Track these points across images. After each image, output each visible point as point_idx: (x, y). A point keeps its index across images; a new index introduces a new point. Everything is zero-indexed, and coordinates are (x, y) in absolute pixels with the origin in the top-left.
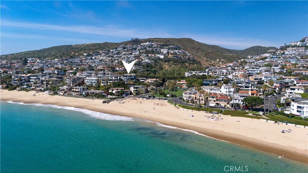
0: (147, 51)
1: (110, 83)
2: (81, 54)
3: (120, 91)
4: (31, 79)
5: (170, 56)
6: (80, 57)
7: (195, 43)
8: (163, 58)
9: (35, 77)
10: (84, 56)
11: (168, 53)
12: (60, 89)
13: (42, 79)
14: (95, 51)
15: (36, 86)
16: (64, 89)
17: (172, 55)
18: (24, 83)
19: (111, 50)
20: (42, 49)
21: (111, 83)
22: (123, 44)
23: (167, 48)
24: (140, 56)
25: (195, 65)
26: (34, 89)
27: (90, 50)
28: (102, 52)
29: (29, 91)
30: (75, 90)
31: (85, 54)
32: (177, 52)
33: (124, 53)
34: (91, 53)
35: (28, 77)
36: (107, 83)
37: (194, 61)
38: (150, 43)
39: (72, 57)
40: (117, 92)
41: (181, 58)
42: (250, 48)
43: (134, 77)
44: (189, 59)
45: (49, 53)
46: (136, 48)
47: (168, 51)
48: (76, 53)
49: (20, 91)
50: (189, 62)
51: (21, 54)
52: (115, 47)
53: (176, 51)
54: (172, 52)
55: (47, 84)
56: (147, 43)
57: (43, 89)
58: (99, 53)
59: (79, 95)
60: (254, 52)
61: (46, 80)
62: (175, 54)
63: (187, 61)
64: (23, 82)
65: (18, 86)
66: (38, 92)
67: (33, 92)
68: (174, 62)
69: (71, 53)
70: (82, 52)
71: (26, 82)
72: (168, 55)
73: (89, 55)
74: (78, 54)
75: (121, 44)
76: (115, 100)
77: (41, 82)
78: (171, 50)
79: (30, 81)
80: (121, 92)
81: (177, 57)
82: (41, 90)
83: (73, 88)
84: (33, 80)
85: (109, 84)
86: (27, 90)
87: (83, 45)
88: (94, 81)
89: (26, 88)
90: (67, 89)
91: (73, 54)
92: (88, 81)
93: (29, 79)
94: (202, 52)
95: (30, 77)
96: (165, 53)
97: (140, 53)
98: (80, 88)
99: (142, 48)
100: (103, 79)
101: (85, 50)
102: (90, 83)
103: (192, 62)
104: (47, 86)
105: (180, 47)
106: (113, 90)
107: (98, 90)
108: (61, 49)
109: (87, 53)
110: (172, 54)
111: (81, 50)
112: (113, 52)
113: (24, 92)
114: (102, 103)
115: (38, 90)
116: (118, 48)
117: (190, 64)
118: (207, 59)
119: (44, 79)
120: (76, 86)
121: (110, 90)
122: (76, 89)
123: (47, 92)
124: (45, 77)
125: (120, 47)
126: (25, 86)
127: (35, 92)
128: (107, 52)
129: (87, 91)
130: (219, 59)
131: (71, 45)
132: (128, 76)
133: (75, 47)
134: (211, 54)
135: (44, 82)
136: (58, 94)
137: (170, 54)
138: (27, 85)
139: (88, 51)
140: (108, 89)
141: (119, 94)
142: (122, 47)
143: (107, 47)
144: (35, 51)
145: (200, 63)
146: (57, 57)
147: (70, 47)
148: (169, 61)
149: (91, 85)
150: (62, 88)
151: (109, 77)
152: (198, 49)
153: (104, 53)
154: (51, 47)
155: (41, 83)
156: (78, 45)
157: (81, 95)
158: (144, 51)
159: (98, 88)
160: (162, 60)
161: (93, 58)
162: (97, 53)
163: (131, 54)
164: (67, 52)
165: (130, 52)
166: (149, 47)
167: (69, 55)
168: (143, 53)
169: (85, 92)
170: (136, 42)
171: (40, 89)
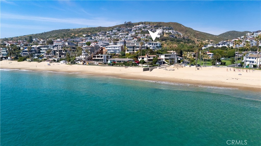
0: (142, 31)
1: (136, 50)
2: (81, 35)
3: (152, 59)
4: (41, 50)
5: (166, 35)
6: (81, 37)
7: (182, 26)
8: (159, 37)
9: (46, 48)
10: (84, 37)
11: (163, 33)
12: (76, 59)
13: (54, 49)
14: (93, 33)
15: (48, 57)
16: (81, 59)
17: (167, 35)
18: (35, 54)
19: (108, 32)
20: (43, 33)
21: (138, 51)
22: (117, 27)
23: (162, 28)
24: (137, 35)
25: (190, 44)
26: (46, 59)
27: (88, 32)
28: (99, 34)
29: (41, 61)
30: (96, 58)
31: (84, 35)
32: (172, 32)
33: (120, 34)
34: (89, 35)
35: (38, 48)
36: (133, 50)
37: (189, 40)
38: (143, 25)
39: (72, 37)
40: (149, 60)
41: (176, 37)
42: (226, 33)
43: (159, 46)
44: (184, 38)
45: (51, 35)
46: (131, 30)
47: (163, 31)
48: (76, 34)
49: (31, 62)
50: (184, 41)
51: (25, 36)
52: (110, 29)
53: (170, 31)
54: (167, 32)
55: (60, 54)
56: (140, 25)
57: (56, 60)
58: (96, 34)
59: (103, 64)
60: (230, 36)
61: (59, 50)
62: (170, 34)
63: (182, 40)
64: (33, 53)
65: (28, 57)
66: (51, 63)
67: (46, 63)
68: (171, 41)
69: (71, 34)
70: (81, 34)
71: (37, 53)
72: (163, 34)
73: (88, 36)
74: (78, 35)
75: (115, 27)
76: (158, 68)
77: (53, 52)
78: (166, 30)
79: (40, 53)
80: (153, 61)
81: (173, 36)
82: (55, 61)
83: (95, 57)
84: (45, 51)
85: (135, 52)
86: (38, 60)
87: (79, 29)
88: (117, 48)
89: (37, 59)
90: (85, 58)
91: (73, 35)
92: (111, 49)
93: (39, 50)
94: (190, 34)
95: (40, 48)
96: (160, 33)
97: (136, 33)
98: (104, 56)
99: (137, 29)
100: (128, 46)
101: (83, 32)
102: (112, 51)
103: (186, 41)
104: (60, 56)
105: (172, 28)
106: (143, 58)
107: (123, 58)
108: (60, 32)
109: (86, 34)
110: (166, 33)
111: (80, 32)
112: (109, 33)
113: (35, 63)
114: (143, 70)
115: (52, 61)
116: (113, 30)
117: (185, 43)
118: (198, 40)
119: (56, 49)
120: (97, 54)
121: (140, 58)
122: (98, 57)
123: (62, 62)
124: (57, 48)
125: (115, 30)
126: (36, 57)
127: (49, 62)
128: (104, 33)
129: (112, 59)
130: (208, 40)
131: (69, 29)
132: (154, 44)
133: (73, 30)
134: (200, 36)
135: (57, 53)
136: (76, 63)
137: (165, 33)
138: (37, 56)
139: (86, 33)
140: (137, 57)
141: (152, 62)
142: (116, 30)
143: (103, 29)
144: (37, 34)
145: (195, 42)
146: (59, 38)
147: (69, 31)
148: (166, 40)
149: (113, 54)
150: (78, 58)
151: (135, 44)
152: (186, 31)
153: (102, 34)
154: (51, 31)
155: (53, 54)
156: (75, 29)
157: (105, 64)
158: (140, 31)
159: (123, 57)
160: (158, 39)
161: (93, 38)
162: (95, 35)
163: (128, 34)
164: (67, 33)
165: (126, 33)
166: (144, 28)
167: (70, 36)
168: (139, 33)
169: (110, 60)
170: (129, 25)
171: (53, 60)
